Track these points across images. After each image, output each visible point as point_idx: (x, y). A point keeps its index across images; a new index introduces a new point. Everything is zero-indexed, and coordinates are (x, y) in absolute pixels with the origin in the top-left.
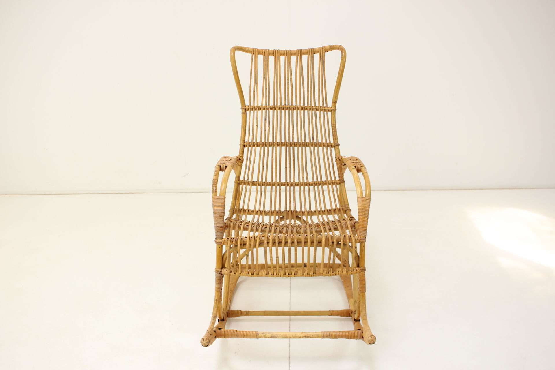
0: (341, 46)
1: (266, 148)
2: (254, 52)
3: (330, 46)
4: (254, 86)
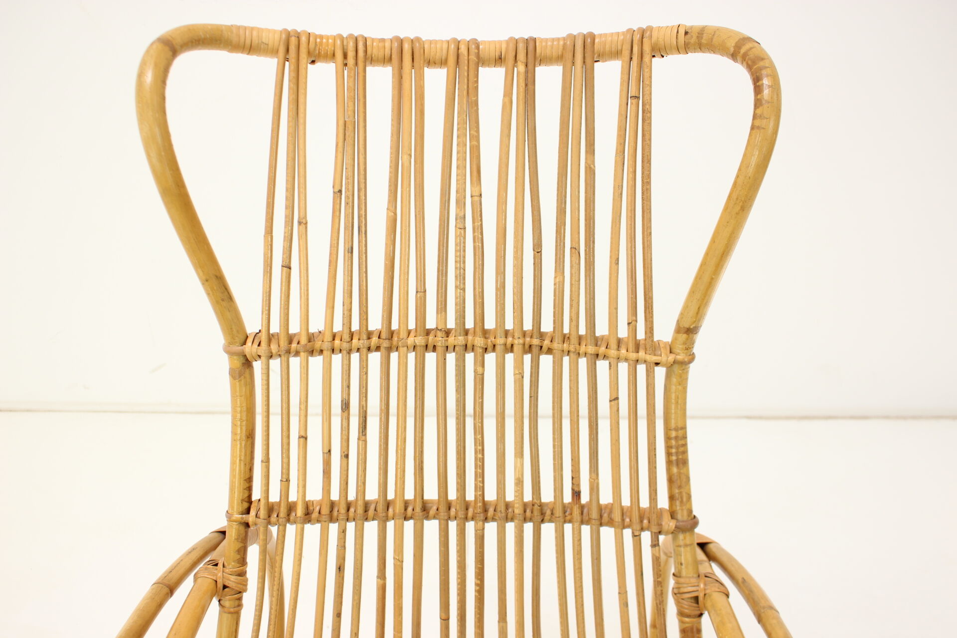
0: (749, 39)
1: (351, 527)
2: (288, 50)
3: (682, 32)
4: (289, 239)
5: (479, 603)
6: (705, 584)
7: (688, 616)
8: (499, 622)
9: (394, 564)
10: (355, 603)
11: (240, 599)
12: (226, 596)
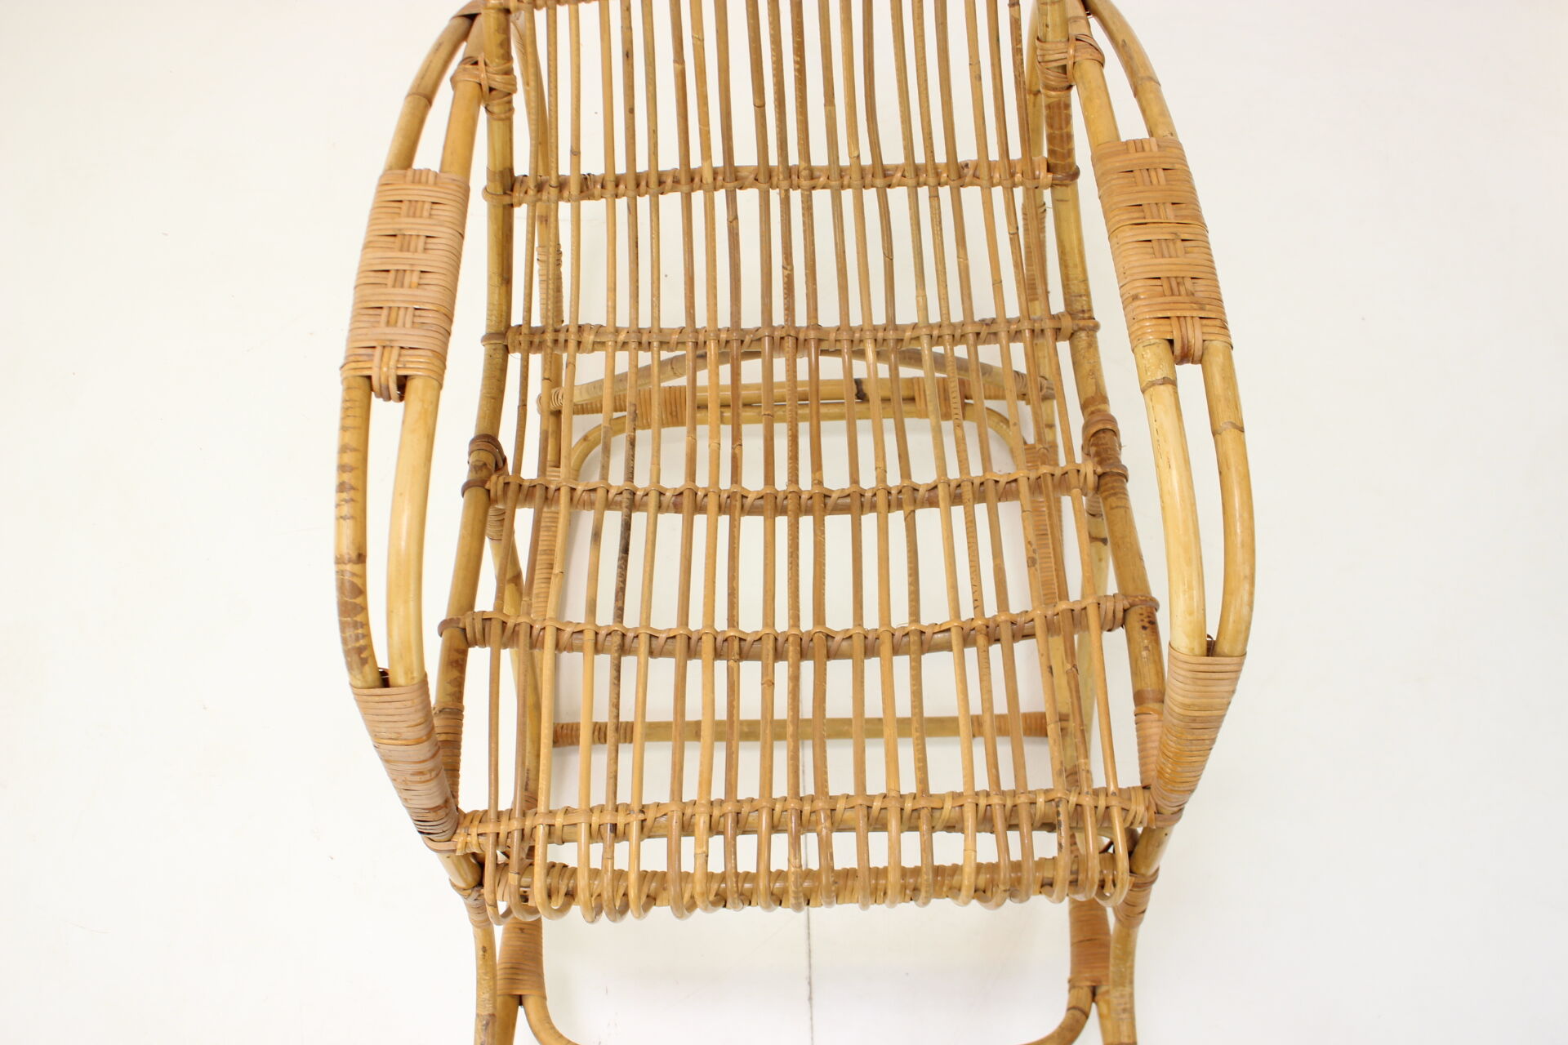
5: (800, 84)
6: (1075, 51)
7: (1054, 89)
8: (825, 105)
9: (693, 44)
10: (650, 95)
11: (510, 102)
12: (494, 100)
